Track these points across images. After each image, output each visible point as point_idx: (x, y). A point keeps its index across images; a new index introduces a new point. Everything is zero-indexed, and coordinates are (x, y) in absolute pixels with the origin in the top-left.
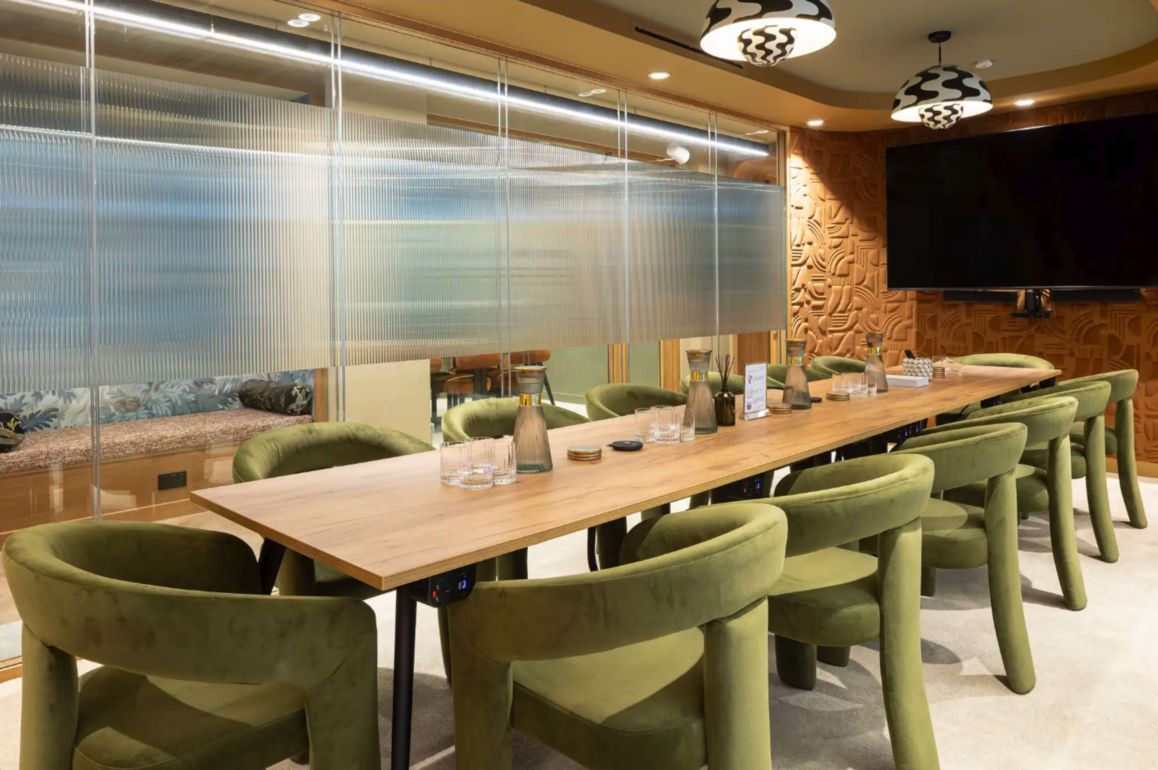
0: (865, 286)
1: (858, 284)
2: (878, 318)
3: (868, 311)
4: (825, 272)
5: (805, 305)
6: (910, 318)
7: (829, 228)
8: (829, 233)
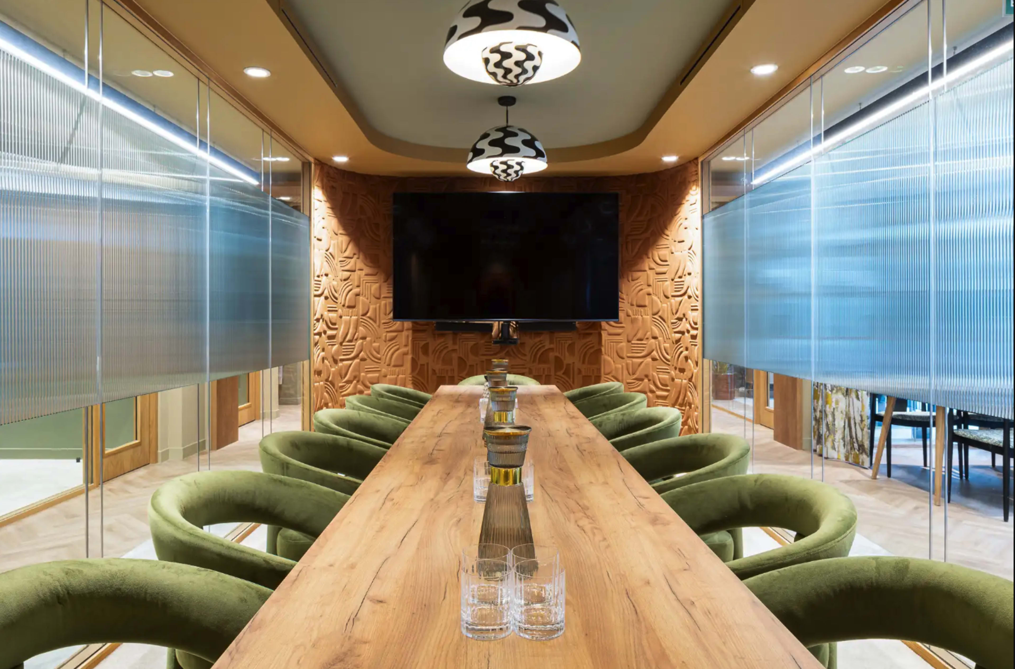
0: (369, 318)
1: (363, 315)
2: (379, 346)
3: (371, 340)
4: (337, 303)
5: (323, 335)
6: (406, 346)
7: (340, 261)
8: (341, 266)
